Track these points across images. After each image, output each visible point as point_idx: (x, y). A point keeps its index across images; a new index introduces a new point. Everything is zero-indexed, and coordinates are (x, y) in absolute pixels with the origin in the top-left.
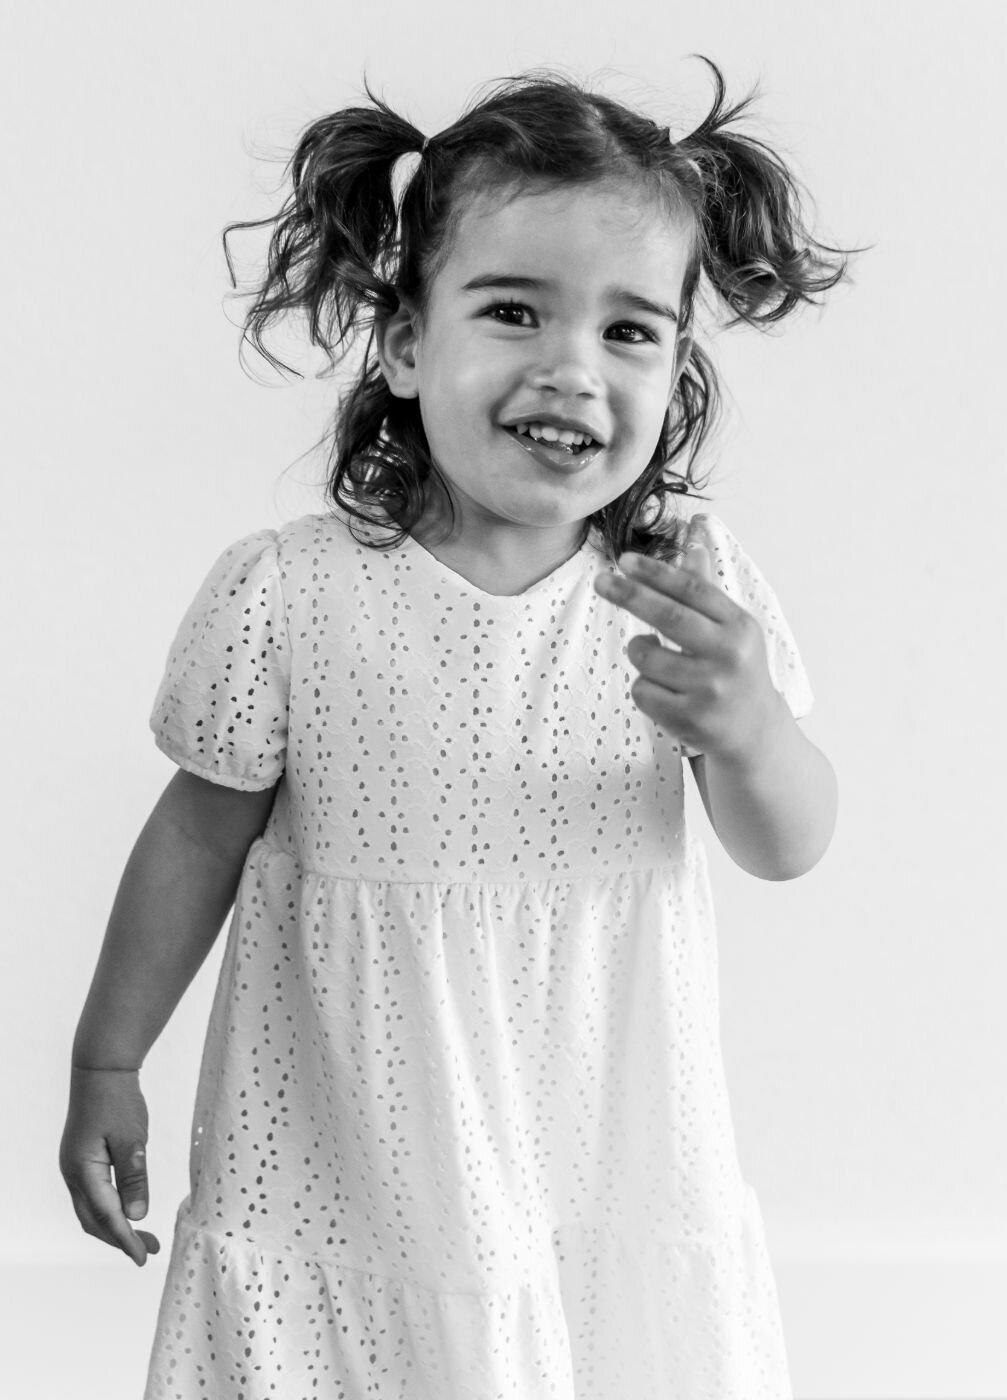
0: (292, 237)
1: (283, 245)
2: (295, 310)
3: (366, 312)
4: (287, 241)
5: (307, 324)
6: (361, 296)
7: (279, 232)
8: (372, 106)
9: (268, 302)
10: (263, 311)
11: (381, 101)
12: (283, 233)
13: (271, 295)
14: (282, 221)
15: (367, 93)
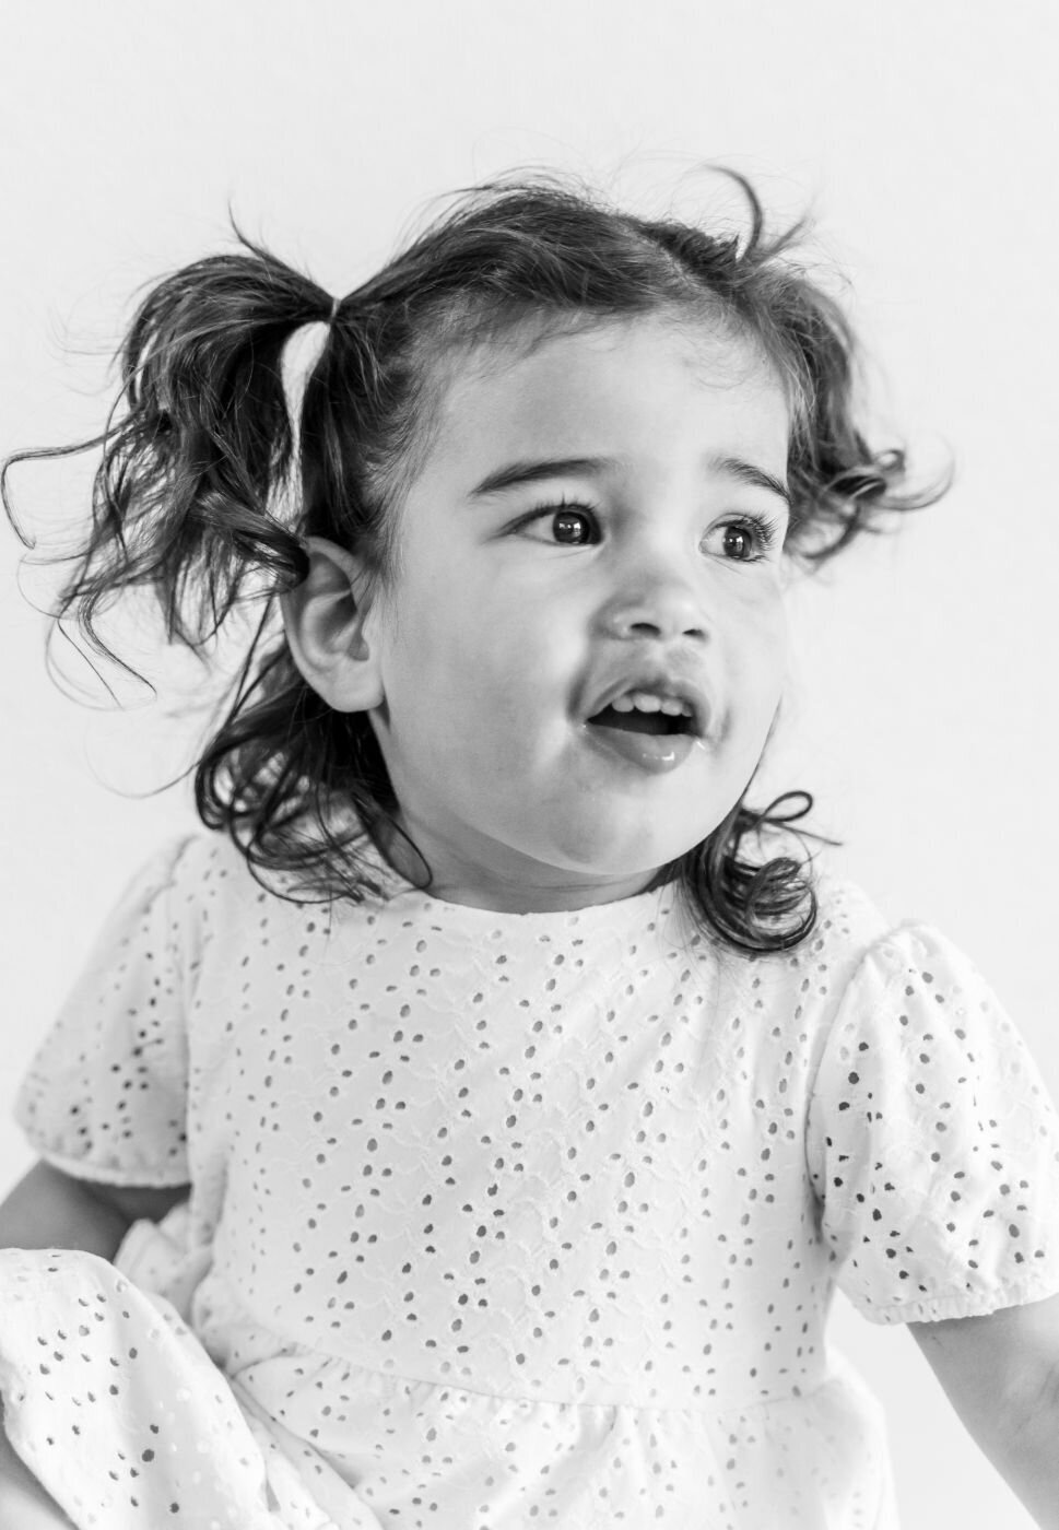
0: (129, 467)
1: (116, 480)
2: (140, 589)
3: (258, 580)
4: (122, 474)
5: (158, 609)
6: (247, 553)
7: (109, 460)
8: (246, 252)
9: (92, 580)
10: (84, 595)
11: (260, 245)
12: (116, 459)
13: (98, 566)
14: (111, 442)
15: (236, 235)
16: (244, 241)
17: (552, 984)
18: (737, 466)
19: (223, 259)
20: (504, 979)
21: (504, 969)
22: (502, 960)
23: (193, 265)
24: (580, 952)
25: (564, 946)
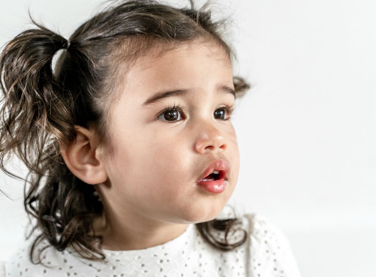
15: (32, 21)
16: (34, 23)
17: (161, 270)
18: (225, 88)
19: (30, 31)
20: (146, 271)
21: (145, 268)
22: (143, 265)
23: (17, 36)
24: (167, 257)
25: (162, 257)
